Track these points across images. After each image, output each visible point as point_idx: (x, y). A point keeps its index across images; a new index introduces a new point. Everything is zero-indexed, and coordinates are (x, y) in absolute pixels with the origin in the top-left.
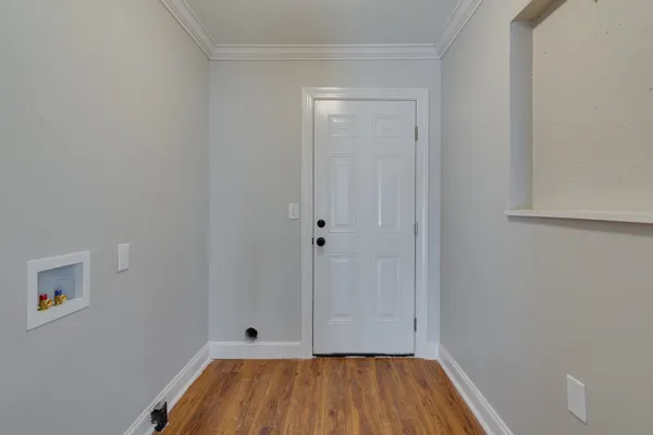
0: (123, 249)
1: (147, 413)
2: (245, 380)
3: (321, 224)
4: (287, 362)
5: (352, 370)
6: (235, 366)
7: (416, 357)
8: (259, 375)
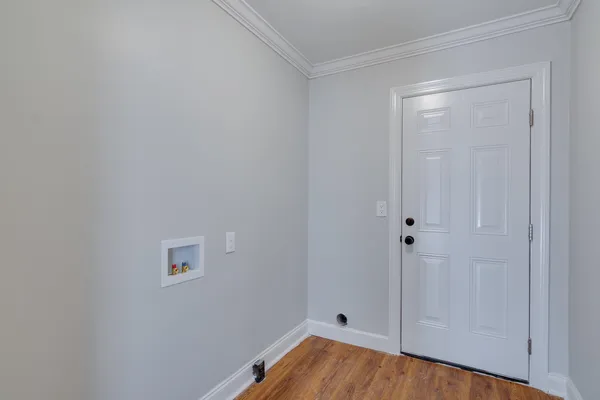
0: (230, 236)
1: (249, 366)
2: (332, 359)
3: (410, 222)
4: (374, 352)
5: (441, 378)
6: (326, 345)
7: (530, 385)
8: (345, 359)
